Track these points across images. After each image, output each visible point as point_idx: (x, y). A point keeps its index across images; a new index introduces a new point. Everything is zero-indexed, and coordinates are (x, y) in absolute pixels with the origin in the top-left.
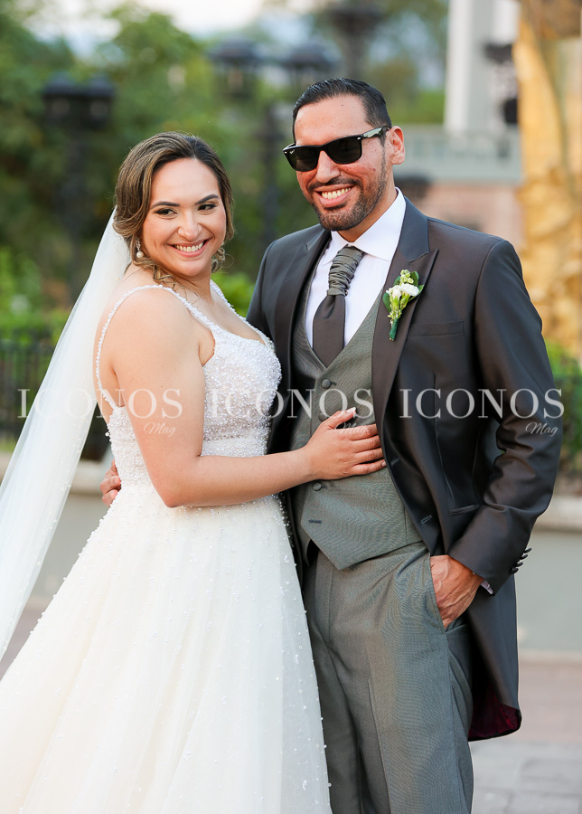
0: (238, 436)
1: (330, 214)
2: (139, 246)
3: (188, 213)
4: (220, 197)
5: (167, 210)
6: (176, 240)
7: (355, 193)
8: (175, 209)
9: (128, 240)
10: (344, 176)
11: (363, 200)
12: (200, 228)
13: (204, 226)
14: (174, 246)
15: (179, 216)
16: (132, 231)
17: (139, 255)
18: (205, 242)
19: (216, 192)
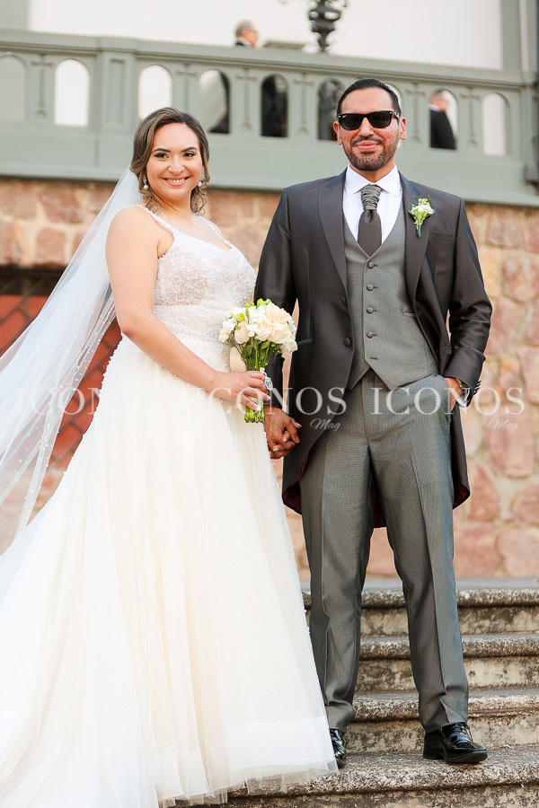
0: (192, 303)
1: (365, 157)
2: (145, 181)
3: (176, 157)
4: (198, 149)
5: (162, 155)
6: (167, 175)
7: (379, 149)
8: (168, 153)
9: (138, 175)
10: (376, 137)
11: (384, 154)
12: (183, 168)
13: (186, 168)
14: (166, 179)
15: (169, 160)
16: (140, 169)
17: (146, 187)
18: (186, 178)
19: (196, 146)
